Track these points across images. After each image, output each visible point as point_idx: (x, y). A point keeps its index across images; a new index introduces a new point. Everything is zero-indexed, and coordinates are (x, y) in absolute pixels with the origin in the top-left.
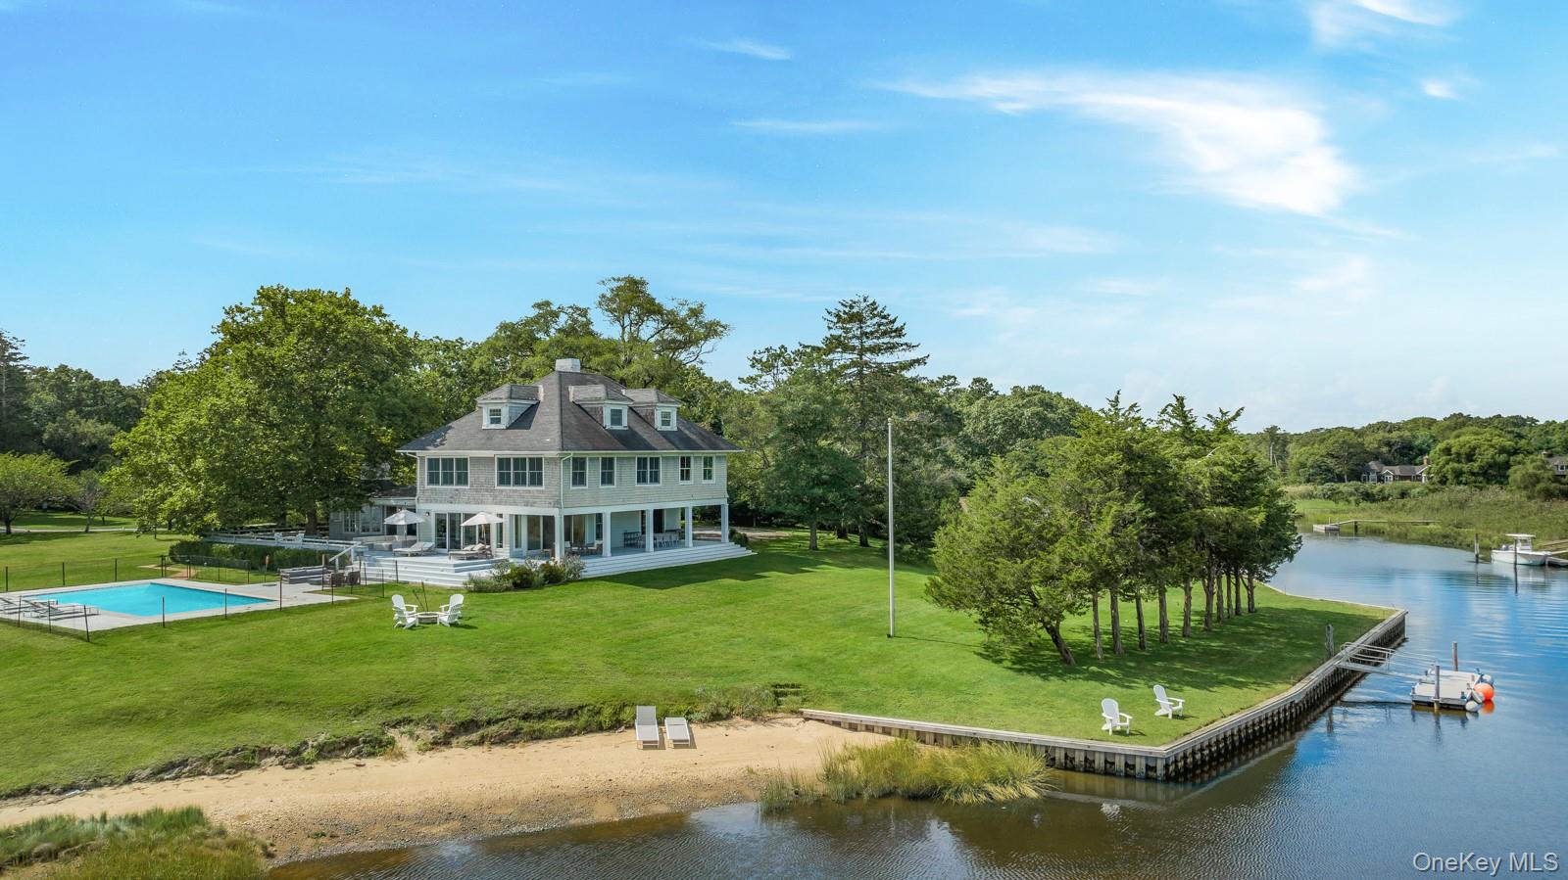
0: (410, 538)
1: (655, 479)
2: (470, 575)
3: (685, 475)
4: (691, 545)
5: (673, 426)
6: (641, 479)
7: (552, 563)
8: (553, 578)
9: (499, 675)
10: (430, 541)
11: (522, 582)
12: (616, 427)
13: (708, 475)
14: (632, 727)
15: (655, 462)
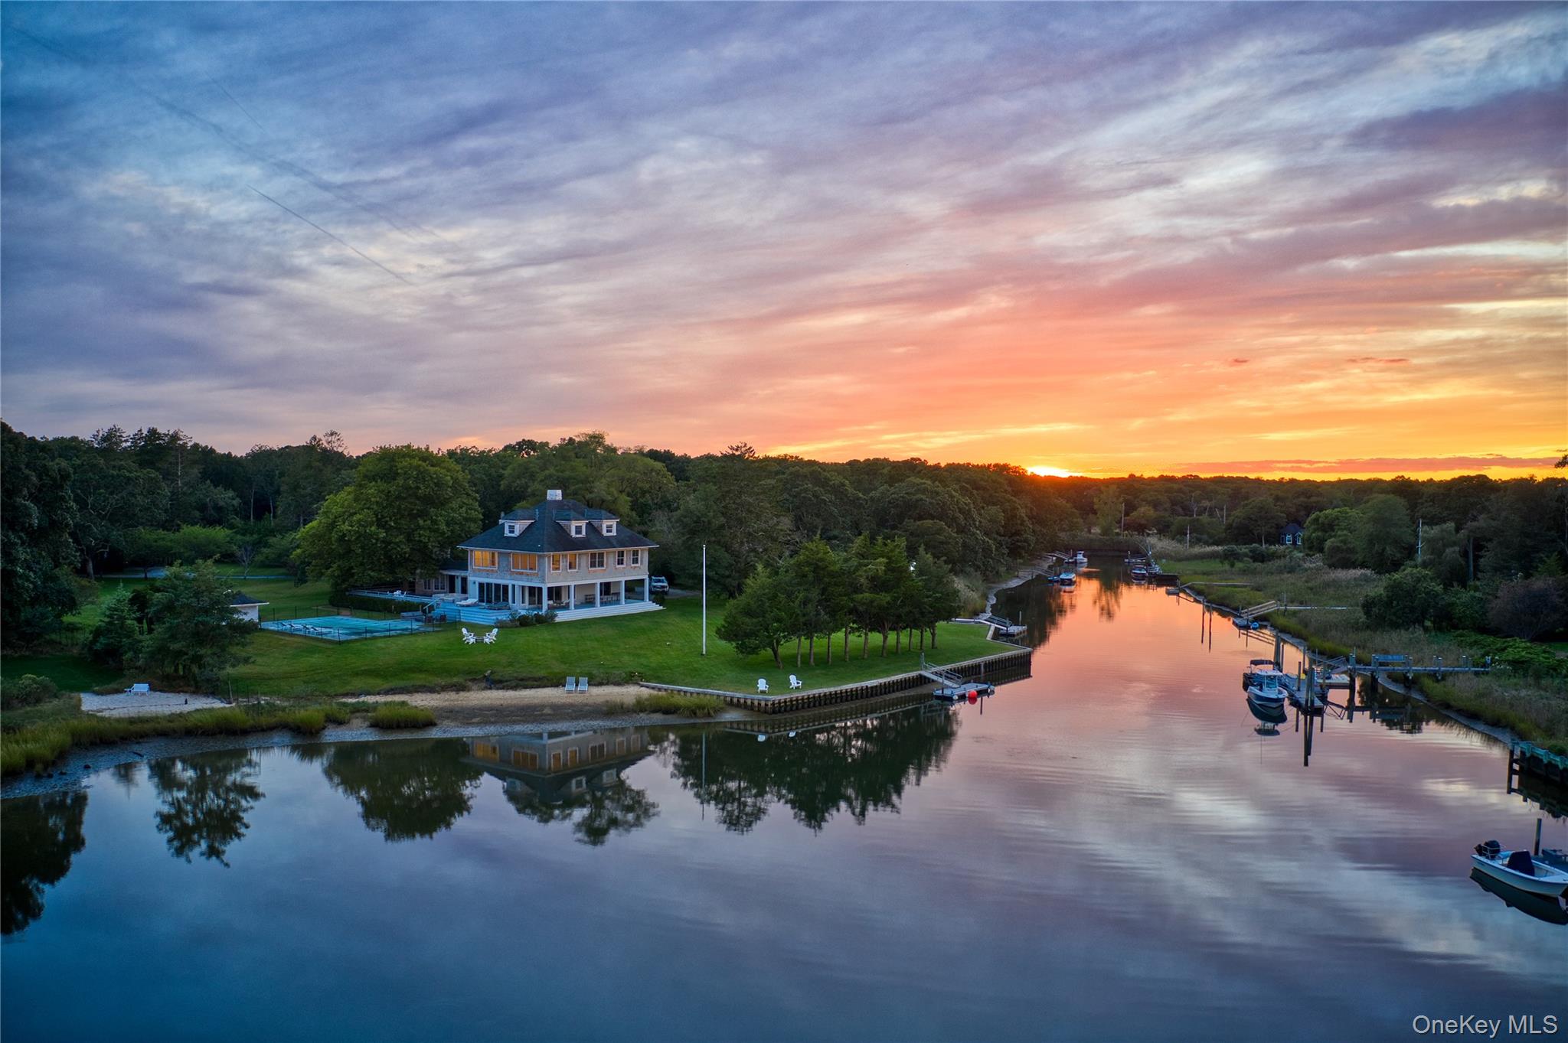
0: (464, 596)
1: (601, 564)
2: (497, 619)
3: (620, 562)
4: (624, 603)
5: (614, 533)
6: (593, 565)
7: (540, 613)
8: (540, 620)
9: (510, 664)
10: (475, 598)
11: (524, 622)
12: (578, 536)
13: (635, 561)
14: (565, 686)
15: (601, 555)
